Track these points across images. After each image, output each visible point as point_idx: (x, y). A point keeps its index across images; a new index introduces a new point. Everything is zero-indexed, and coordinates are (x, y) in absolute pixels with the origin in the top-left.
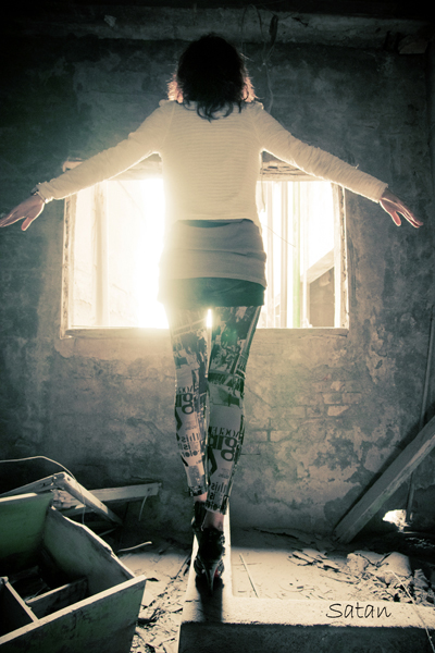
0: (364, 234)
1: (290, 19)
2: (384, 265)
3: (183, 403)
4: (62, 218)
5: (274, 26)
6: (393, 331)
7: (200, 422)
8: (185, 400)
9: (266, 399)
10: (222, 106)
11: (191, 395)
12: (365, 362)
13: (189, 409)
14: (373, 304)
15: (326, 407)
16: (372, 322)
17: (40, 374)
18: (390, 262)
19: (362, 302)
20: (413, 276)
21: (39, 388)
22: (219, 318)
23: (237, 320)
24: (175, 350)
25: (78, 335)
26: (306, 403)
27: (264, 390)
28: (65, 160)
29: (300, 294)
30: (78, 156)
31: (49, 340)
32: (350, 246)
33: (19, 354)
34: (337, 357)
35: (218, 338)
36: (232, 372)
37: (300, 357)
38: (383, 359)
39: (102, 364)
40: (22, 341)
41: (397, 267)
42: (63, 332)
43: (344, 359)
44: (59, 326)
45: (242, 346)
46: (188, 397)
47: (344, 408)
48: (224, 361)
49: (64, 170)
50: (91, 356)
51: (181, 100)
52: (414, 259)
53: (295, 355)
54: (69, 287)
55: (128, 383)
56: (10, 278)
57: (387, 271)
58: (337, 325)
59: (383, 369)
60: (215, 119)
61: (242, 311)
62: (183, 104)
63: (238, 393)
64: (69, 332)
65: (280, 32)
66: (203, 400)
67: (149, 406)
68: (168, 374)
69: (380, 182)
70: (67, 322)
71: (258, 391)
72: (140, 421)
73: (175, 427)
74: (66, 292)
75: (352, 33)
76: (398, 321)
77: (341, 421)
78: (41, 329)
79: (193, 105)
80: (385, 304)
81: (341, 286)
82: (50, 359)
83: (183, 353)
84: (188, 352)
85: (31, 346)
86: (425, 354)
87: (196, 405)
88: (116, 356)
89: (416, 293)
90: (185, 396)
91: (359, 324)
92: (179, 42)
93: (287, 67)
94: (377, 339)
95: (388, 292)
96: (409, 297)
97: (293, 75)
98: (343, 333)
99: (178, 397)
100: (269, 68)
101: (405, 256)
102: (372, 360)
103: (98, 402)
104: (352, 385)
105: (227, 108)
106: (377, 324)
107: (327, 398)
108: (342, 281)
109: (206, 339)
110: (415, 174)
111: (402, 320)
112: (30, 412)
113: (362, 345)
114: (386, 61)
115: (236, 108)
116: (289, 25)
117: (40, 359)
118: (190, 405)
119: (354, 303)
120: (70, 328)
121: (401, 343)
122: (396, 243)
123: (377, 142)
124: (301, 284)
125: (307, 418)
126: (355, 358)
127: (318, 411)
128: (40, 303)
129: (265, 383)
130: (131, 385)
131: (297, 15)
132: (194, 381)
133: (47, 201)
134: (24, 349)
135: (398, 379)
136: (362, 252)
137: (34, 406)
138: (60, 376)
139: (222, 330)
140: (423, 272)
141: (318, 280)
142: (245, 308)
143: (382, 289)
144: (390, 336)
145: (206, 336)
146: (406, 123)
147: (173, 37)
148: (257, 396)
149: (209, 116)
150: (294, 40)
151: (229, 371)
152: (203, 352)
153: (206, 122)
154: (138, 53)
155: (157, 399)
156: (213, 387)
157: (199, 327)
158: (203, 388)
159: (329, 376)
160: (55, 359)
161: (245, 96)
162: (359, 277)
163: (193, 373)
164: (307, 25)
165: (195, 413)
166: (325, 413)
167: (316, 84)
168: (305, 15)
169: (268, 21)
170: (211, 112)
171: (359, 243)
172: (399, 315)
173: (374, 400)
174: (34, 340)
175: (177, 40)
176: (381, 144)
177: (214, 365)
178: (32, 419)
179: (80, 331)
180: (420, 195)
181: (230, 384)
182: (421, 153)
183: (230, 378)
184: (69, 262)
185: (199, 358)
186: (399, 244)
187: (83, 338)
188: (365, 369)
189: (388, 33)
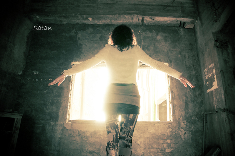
0: (176, 87)
1: (148, 18)
2: (185, 98)
3: (109, 146)
4: (70, 81)
5: (143, 20)
6: (189, 122)
7: (115, 153)
8: (110, 145)
9: (142, 146)
10: (126, 47)
11: (112, 144)
12: (179, 133)
13: (111, 148)
14: (181, 112)
15: (165, 149)
16: (181, 119)
17: (58, 134)
18: (187, 97)
19: (177, 112)
20: (195, 102)
21: (57, 139)
22: (123, 118)
23: (130, 119)
24: (107, 128)
25: (73, 122)
26: (157, 147)
27: (141, 143)
28: (73, 62)
29: (155, 109)
30: (77, 60)
31: (62, 123)
32: (172, 92)
33: (51, 128)
34: (168, 131)
35: (123, 125)
36: (128, 136)
37: (154, 131)
38: (186, 132)
39: (81, 132)
40: (53, 123)
41: (189, 99)
42: (67, 120)
43: (171, 132)
44: (66, 119)
45: (131, 128)
46: (111, 144)
47: (172, 149)
48: (125, 132)
49: (72, 65)
50: (77, 129)
51: (112, 44)
52: (195, 96)
53: (152, 131)
54: (71, 105)
55: (90, 139)
56: (50, 101)
57: (186, 100)
58: (168, 120)
59: (186, 136)
60: (123, 51)
61: (131, 116)
62: (113, 46)
63: (130, 144)
64: (70, 121)
65: (145, 22)
66: (117, 145)
67: (98, 147)
68: (105, 136)
69: (179, 72)
70: (69, 117)
71: (139, 143)
72: (94, 152)
73: (106, 155)
74: (70, 107)
75: (169, 22)
76: (191, 119)
77: (171, 154)
78: (60, 119)
79: (116, 46)
80: (186, 112)
81: (169, 106)
82: (62, 130)
83: (110, 129)
84: (112, 129)
85: (56, 125)
86: (202, 130)
87: (114, 147)
88: (86, 129)
89: (197, 108)
90: (110, 144)
91: (176, 120)
92: (112, 25)
93: (148, 32)
94: (183, 125)
95: (186, 108)
96: (195, 110)
97: (150, 35)
98: (170, 123)
99: (108, 144)
100: (141, 32)
101: (192, 95)
102: (182, 133)
103: (78, 145)
104: (175, 141)
105: (127, 47)
106: (183, 120)
107: (165, 146)
108: (170, 104)
109: (119, 125)
110: (193, 66)
111: (192, 118)
112: (53, 147)
113: (178, 127)
114: (181, 30)
115: (130, 47)
116: (148, 20)
117: (58, 129)
118: (112, 147)
119: (174, 112)
120: (70, 119)
121: (193, 126)
122: (188, 90)
123: (180, 56)
124: (155, 105)
125: (158, 152)
126: (175, 132)
127: (162, 150)
128: (60, 111)
129: (141, 140)
130: (91, 140)
131: (150, 17)
132: (114, 139)
133: (66, 76)
134: (53, 126)
135: (192, 139)
136: (176, 94)
137: (55, 146)
138: (65, 135)
139: (124, 122)
140: (199, 100)
141: (162, 103)
142: (132, 115)
143: (184, 107)
144: (188, 124)
145: (119, 124)
146: (189, 49)
147: (110, 23)
148: (138, 144)
149: (121, 50)
150: (150, 24)
151: (126, 136)
152: (118, 129)
153: (120, 52)
154: (99, 28)
155: (101, 145)
156: (121, 141)
157: (116, 120)
158: (117, 141)
159: (166, 138)
160: (64, 129)
161: (134, 43)
162: (176, 103)
163: (113, 136)
164: (154, 20)
165: (114, 150)
166: (165, 151)
167: (158, 37)
168: (153, 17)
169: (141, 18)
170: (122, 49)
171: (175, 91)
172: (191, 117)
173: (183, 147)
174: (57, 123)
175: (111, 24)
176: (181, 56)
177: (121, 134)
178: (54, 150)
179: (74, 121)
180: (196, 73)
181: (127, 140)
182: (195, 59)
183: (127, 138)
184: (71, 96)
185: (116, 131)
186: (189, 91)
187: (75, 123)
188: (179, 135)
189: (181, 22)
